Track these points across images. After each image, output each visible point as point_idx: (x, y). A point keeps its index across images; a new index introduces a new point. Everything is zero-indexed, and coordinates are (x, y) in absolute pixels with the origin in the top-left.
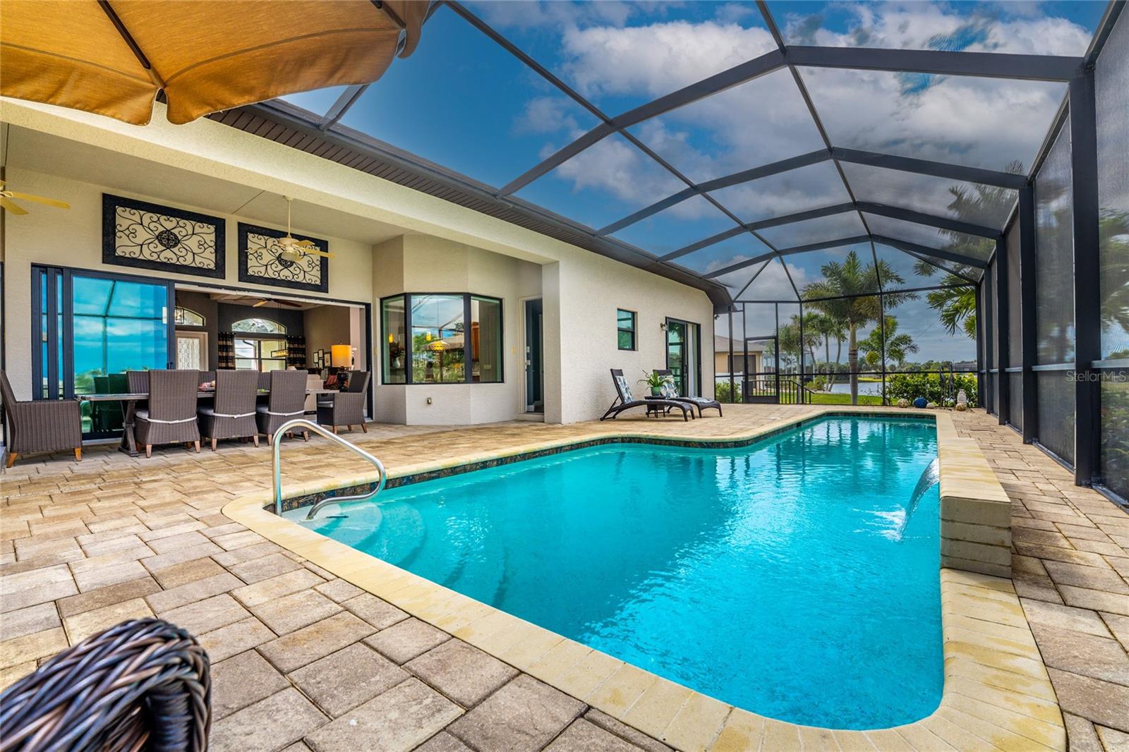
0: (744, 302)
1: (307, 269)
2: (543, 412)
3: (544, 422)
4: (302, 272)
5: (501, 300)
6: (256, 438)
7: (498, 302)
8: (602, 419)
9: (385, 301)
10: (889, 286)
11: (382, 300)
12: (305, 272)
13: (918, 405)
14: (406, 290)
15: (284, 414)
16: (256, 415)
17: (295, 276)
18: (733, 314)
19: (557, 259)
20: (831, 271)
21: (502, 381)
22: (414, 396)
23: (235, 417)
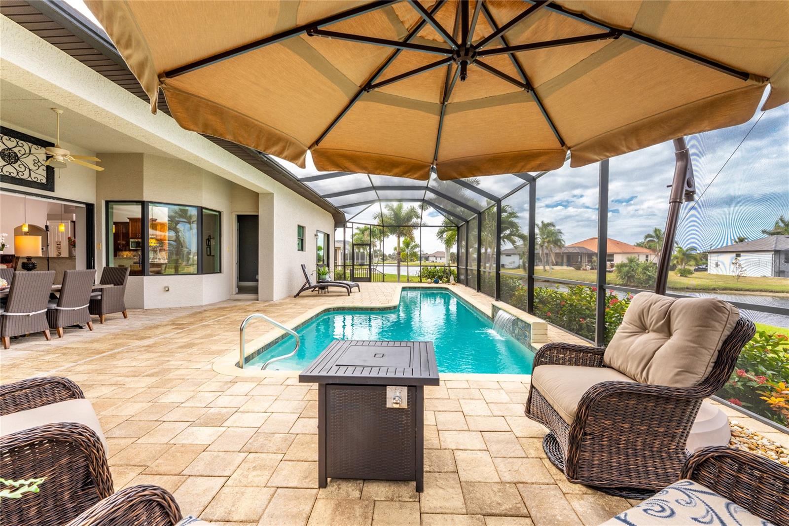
0: (353, 223)
1: (32, 167)
2: (258, 293)
3: (258, 300)
4: (27, 170)
5: (220, 213)
6: (48, 332)
7: (217, 214)
8: (295, 297)
9: (110, 204)
10: (415, 220)
11: (107, 203)
12: (30, 170)
13: (436, 282)
14: (145, 199)
15: (74, 309)
16: (47, 312)
17: (20, 174)
18: (346, 229)
19: (271, 191)
20: (391, 209)
21: (220, 272)
22: (151, 285)
23: (31, 314)
